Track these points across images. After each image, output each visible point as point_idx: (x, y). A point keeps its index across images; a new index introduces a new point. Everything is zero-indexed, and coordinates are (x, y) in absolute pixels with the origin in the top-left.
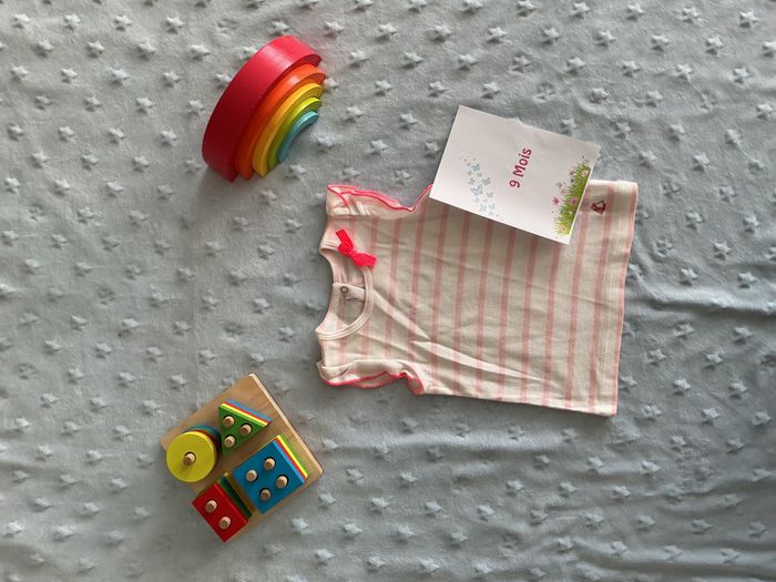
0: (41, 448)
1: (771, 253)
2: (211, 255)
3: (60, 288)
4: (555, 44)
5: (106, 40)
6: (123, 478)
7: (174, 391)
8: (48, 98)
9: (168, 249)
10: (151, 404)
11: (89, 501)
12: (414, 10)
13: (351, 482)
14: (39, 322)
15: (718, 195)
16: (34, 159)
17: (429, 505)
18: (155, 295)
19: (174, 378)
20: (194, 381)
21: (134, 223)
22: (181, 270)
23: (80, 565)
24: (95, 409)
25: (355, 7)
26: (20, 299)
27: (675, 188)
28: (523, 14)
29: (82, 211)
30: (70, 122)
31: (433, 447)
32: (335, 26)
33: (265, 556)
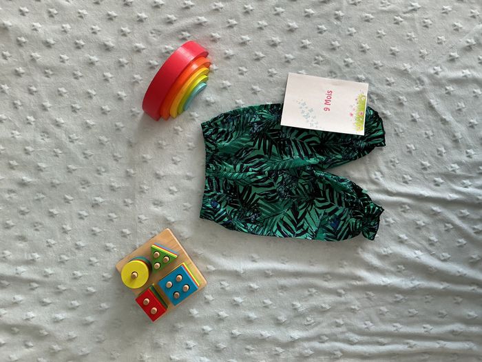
0: (46, 270)
1: (452, 167)
2: (145, 162)
3: (58, 179)
4: (338, 50)
5: (86, 39)
6: (93, 286)
7: (124, 238)
8: (52, 71)
9: (120, 158)
10: (111, 245)
11: (74, 300)
12: (261, 28)
13: (222, 288)
14: (46, 198)
15: (425, 136)
16: (43, 106)
17: (265, 301)
18: (113, 184)
19: (124, 230)
20: (135, 233)
21: (101, 143)
22: (128, 170)
23: (69, 336)
24: (78, 248)
25: (228, 25)
26: (34, 185)
27: (401, 131)
28: (320, 33)
29: (71, 136)
30: (64, 85)
31: (268, 270)
32: (216, 35)
33: (174, 330)
